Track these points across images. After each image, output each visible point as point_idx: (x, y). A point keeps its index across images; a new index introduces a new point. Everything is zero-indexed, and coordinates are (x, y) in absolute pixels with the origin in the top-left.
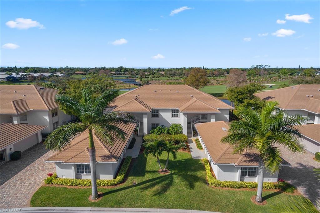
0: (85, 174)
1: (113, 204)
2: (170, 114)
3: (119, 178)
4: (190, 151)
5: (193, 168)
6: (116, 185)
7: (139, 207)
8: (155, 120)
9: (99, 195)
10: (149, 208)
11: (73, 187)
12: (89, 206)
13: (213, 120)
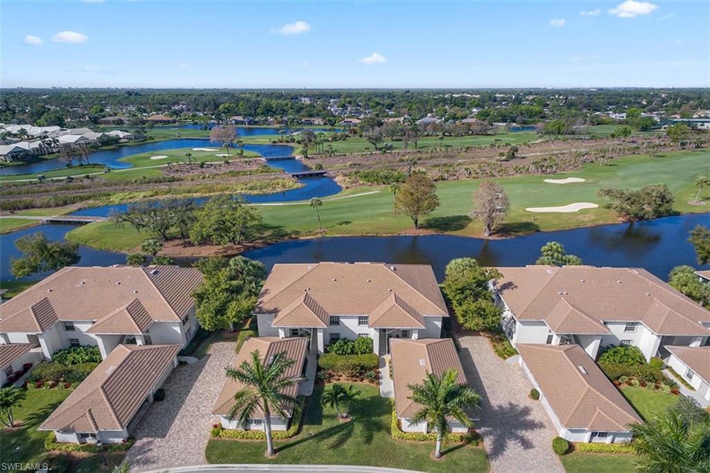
0: (253, 424)
1: (291, 461)
2: (357, 321)
3: (294, 429)
4: (379, 384)
5: (378, 411)
6: (290, 437)
7: (317, 464)
8: (335, 329)
9: (275, 450)
10: (328, 464)
11: (244, 440)
12: (267, 463)
13: (415, 336)
